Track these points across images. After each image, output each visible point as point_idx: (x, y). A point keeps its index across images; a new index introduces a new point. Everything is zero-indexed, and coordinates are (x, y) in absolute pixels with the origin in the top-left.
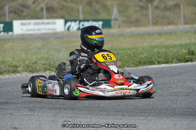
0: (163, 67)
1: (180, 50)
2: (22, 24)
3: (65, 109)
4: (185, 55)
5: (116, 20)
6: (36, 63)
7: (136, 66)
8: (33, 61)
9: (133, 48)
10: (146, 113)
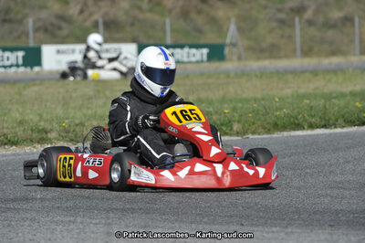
0: (318, 135)
2: (58, 52)
3: (133, 211)
4: (361, 111)
5: (234, 45)
6: (82, 124)
7: (269, 132)
8: (77, 122)
9: (263, 99)
10: (284, 220)
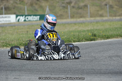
1: (87, 33)
3: (15, 70)
4: (90, 36)
10: (65, 73)
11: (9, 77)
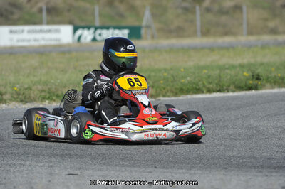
0: (214, 98)
1: (240, 72)
2: (11, 32)
3: (70, 156)
4: (247, 79)
5: (148, 27)
6: (30, 88)
7: (176, 95)
8: (26, 86)
9: (171, 69)
10: (188, 164)
11: (57, 171)
